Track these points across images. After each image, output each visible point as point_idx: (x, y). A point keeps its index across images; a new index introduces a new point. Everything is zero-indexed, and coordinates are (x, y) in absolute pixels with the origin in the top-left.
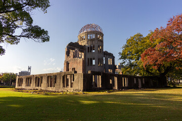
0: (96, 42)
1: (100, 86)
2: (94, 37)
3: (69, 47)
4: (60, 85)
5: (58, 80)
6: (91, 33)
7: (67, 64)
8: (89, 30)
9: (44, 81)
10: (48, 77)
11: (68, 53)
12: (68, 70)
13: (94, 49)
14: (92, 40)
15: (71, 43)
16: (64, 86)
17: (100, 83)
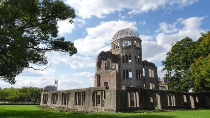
0: (133, 49)
1: (138, 106)
2: (130, 44)
3: (100, 57)
4: (89, 103)
5: (87, 97)
6: (126, 39)
7: (98, 77)
8: (124, 36)
9: (72, 99)
10: (76, 93)
11: (99, 65)
12: (99, 84)
13: (130, 59)
14: (128, 48)
15: (103, 52)
16: (94, 105)
17: (138, 102)
